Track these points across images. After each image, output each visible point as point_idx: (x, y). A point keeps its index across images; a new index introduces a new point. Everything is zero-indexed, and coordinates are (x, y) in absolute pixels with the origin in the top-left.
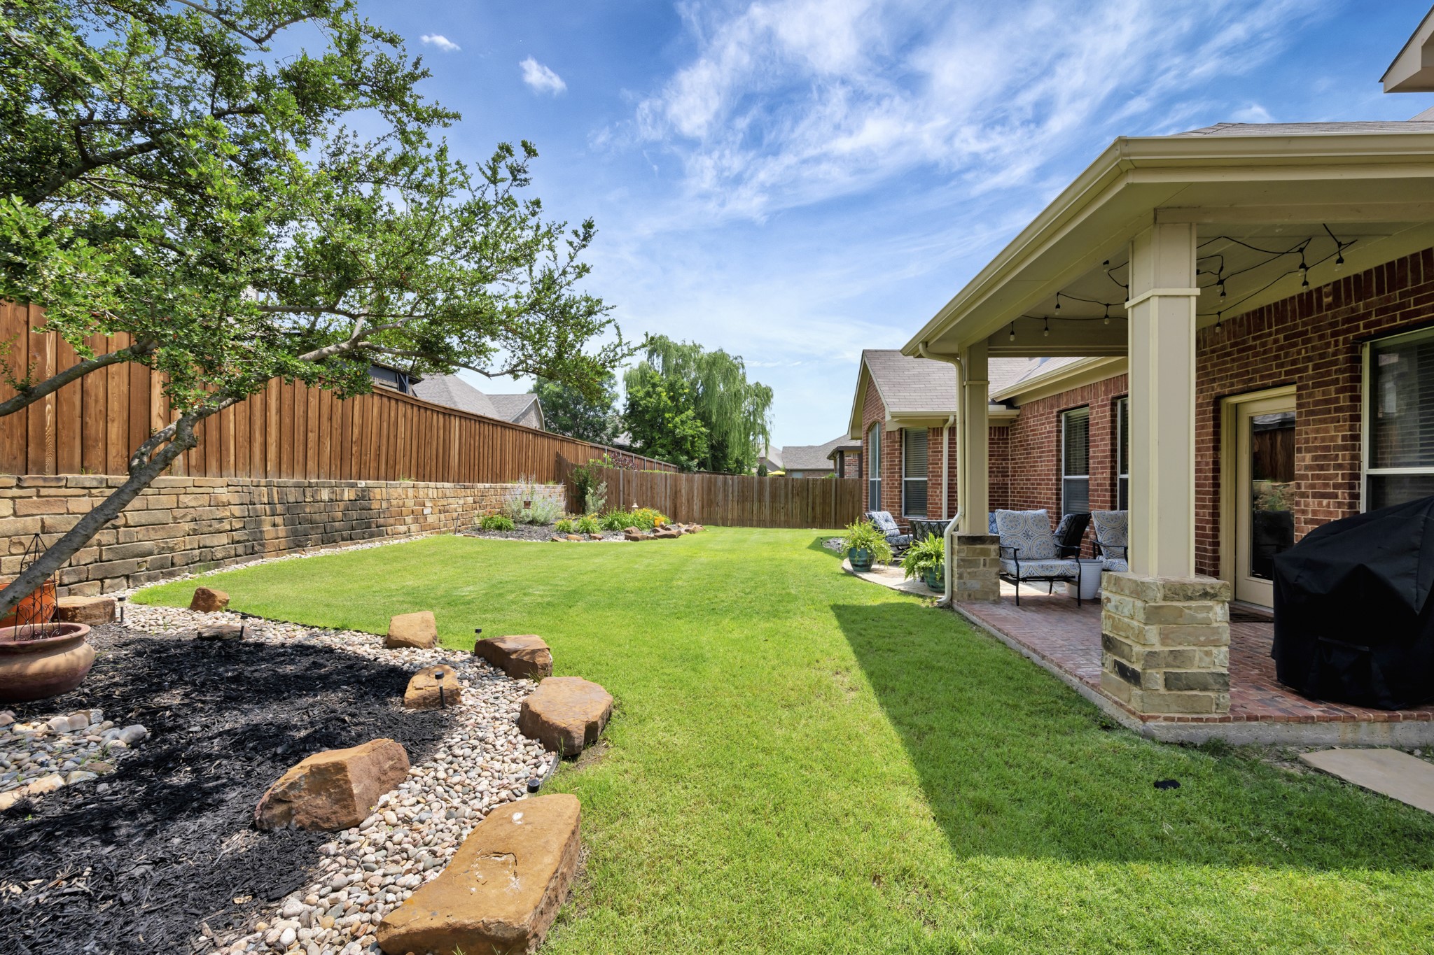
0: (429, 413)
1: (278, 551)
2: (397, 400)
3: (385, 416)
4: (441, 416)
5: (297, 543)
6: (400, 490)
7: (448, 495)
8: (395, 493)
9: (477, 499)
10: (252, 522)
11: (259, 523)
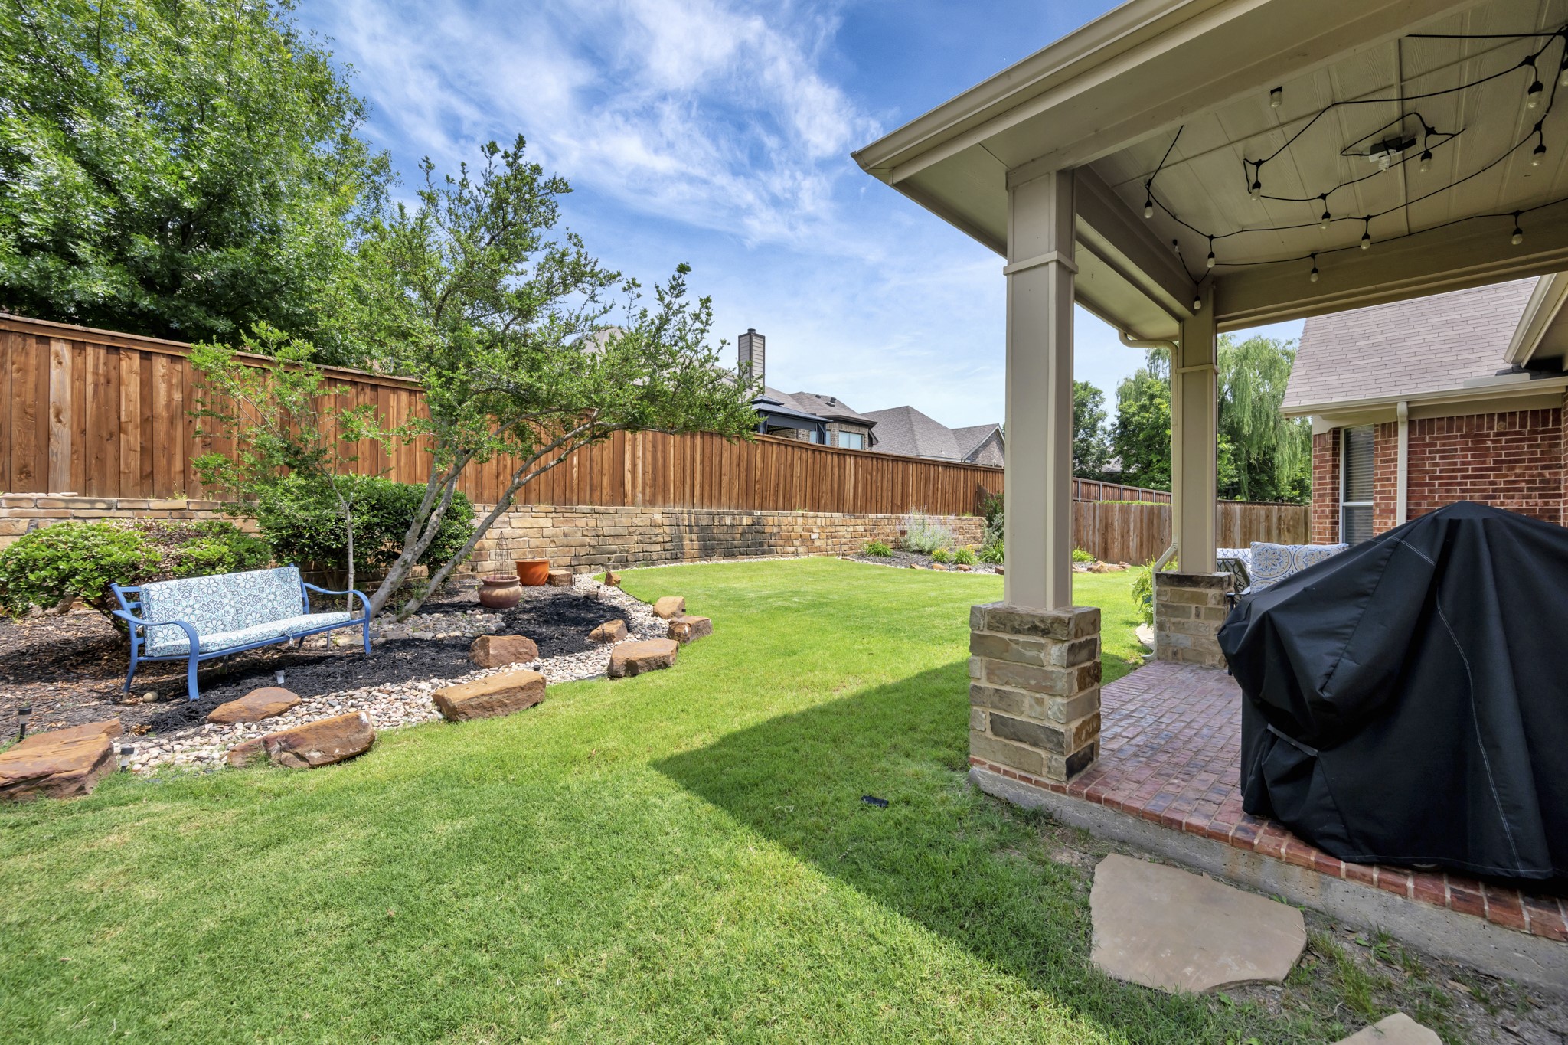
0: (823, 454)
1: (693, 559)
2: (793, 447)
3: (783, 460)
4: (835, 457)
5: (706, 553)
6: (790, 519)
7: (836, 522)
8: (785, 521)
9: (868, 528)
10: (677, 537)
11: (681, 539)
